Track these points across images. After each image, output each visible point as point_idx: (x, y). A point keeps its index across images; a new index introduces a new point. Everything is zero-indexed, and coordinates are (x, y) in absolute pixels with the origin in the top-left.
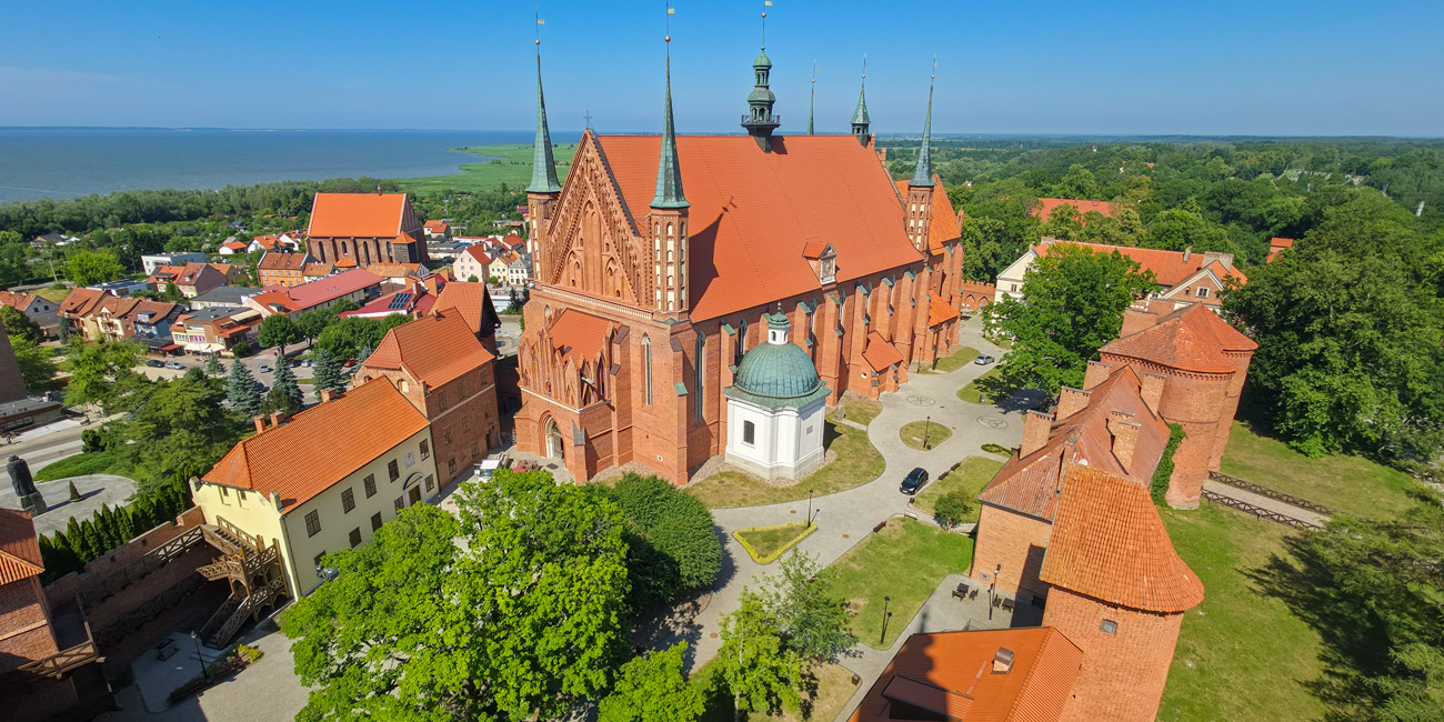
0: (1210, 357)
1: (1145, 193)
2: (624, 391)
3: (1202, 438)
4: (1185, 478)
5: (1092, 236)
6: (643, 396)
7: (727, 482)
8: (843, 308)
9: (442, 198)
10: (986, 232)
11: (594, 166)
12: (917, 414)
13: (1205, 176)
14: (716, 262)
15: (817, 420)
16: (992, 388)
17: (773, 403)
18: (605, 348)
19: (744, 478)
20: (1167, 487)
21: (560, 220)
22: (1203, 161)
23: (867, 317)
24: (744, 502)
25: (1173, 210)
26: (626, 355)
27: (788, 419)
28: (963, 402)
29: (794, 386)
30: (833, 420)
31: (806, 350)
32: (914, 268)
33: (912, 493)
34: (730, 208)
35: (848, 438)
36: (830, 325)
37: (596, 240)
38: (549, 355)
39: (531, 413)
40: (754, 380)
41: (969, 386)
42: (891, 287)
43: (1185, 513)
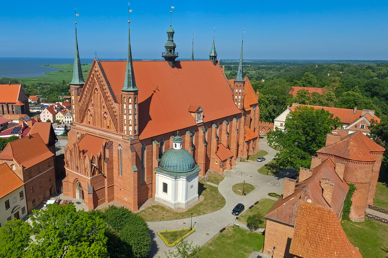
0: (364, 154)
1: (337, 84)
2: (110, 169)
3: (363, 190)
4: (357, 208)
5: (315, 102)
6: (119, 172)
7: (155, 209)
8: (207, 133)
9: (37, 86)
10: (270, 101)
11: (98, 73)
12: (240, 180)
13: (364, 77)
14: (151, 114)
15: (195, 182)
16: (273, 168)
17: (175, 175)
18: (102, 150)
19: (163, 208)
20: (350, 212)
21: (84, 96)
22: (363, 71)
23: (217, 137)
24: (163, 219)
25: (349, 92)
26: (111, 154)
27: (182, 182)
28: (260, 174)
29: (184, 167)
30: (203, 182)
31: (190, 152)
32: (238, 116)
33: (237, 215)
34: (157, 91)
35: (209, 190)
36: (201, 141)
37: (99, 104)
38: (78, 154)
39: (69, 179)
40: (167, 165)
41: (263, 167)
42: (227, 124)
43: (358, 223)
